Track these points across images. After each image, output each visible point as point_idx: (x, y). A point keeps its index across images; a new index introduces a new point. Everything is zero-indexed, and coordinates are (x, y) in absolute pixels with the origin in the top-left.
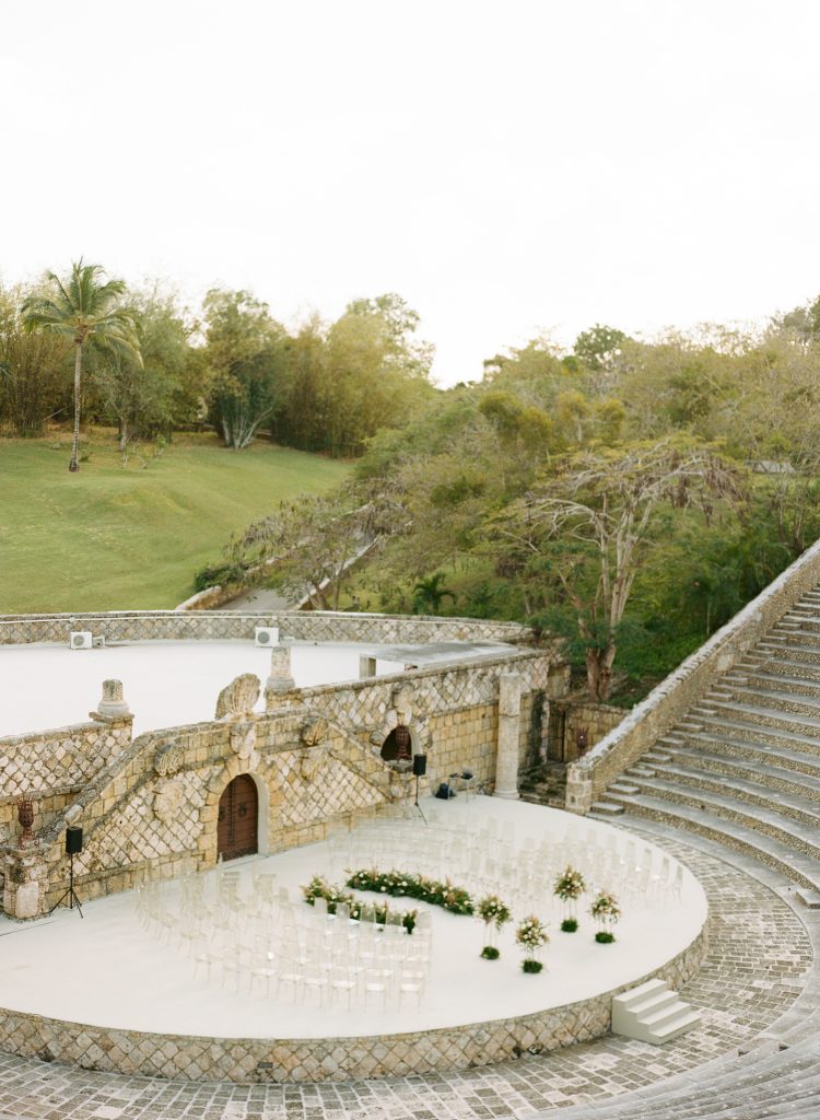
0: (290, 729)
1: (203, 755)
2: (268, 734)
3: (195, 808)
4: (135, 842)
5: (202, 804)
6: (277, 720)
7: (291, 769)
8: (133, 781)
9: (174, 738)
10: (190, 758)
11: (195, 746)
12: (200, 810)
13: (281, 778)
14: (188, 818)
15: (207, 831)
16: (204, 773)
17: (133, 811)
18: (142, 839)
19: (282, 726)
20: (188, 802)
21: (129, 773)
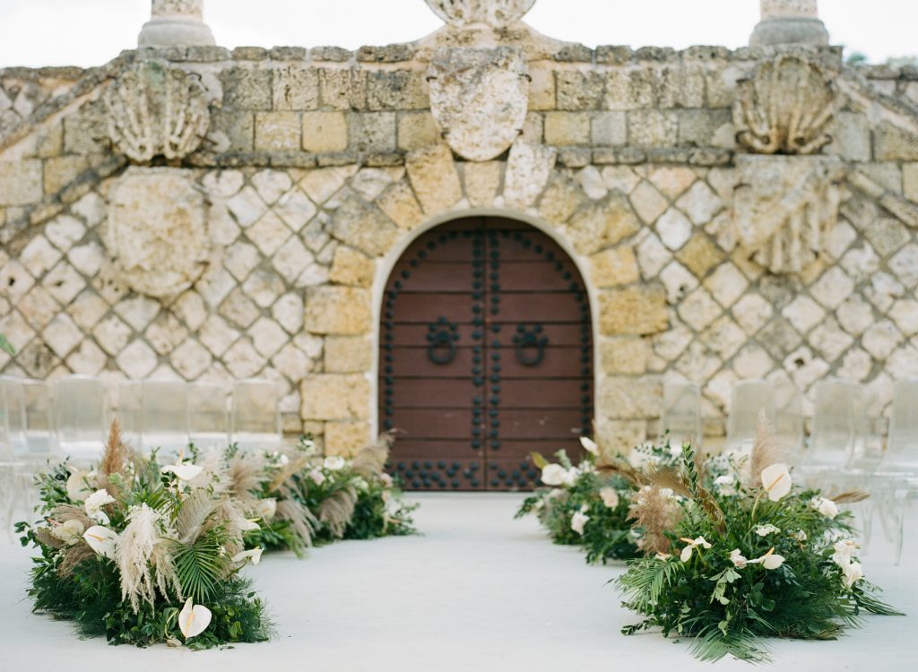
0: (694, 100)
1: (329, 132)
2: (600, 106)
3: (290, 288)
4: (62, 346)
5: (312, 276)
6: (631, 67)
7: (699, 229)
8: (66, 171)
9: (218, 69)
10: (276, 133)
11: (298, 101)
12: (304, 294)
13: (653, 251)
14: (268, 312)
15: (329, 362)
16: (326, 184)
17: (51, 257)
18: (88, 347)
19: (659, 90)
20: (265, 266)
21: (50, 148)
